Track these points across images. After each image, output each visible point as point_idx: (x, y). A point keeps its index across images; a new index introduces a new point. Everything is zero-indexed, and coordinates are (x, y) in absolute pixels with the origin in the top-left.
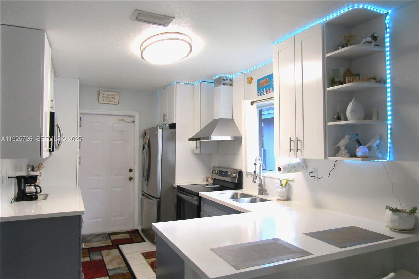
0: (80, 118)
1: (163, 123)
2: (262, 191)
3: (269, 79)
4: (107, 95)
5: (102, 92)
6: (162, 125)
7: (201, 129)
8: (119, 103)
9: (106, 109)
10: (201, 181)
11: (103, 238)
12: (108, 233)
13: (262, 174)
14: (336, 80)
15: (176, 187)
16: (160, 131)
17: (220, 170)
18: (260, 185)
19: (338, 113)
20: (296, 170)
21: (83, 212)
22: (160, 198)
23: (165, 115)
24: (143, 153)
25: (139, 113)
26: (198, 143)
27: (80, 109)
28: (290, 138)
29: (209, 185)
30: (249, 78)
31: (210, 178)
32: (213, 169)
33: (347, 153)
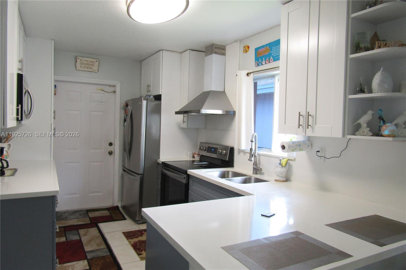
0: (55, 86)
1: (148, 94)
2: (257, 170)
3: (269, 47)
4: (85, 61)
5: (80, 58)
6: (146, 96)
7: (189, 102)
8: (98, 71)
9: (85, 77)
10: (187, 157)
11: (81, 215)
12: (86, 209)
13: (257, 152)
14: (362, 45)
15: (161, 163)
16: (144, 103)
17: (208, 147)
18: (255, 164)
19: (361, 84)
20: (300, 149)
21: (57, 192)
22: (143, 174)
23: (149, 86)
24: (124, 126)
25: (120, 83)
26: (185, 117)
27: (54, 75)
28: (300, 113)
29: (195, 161)
30: (245, 47)
31: (196, 154)
32: (200, 145)
33: (370, 131)
